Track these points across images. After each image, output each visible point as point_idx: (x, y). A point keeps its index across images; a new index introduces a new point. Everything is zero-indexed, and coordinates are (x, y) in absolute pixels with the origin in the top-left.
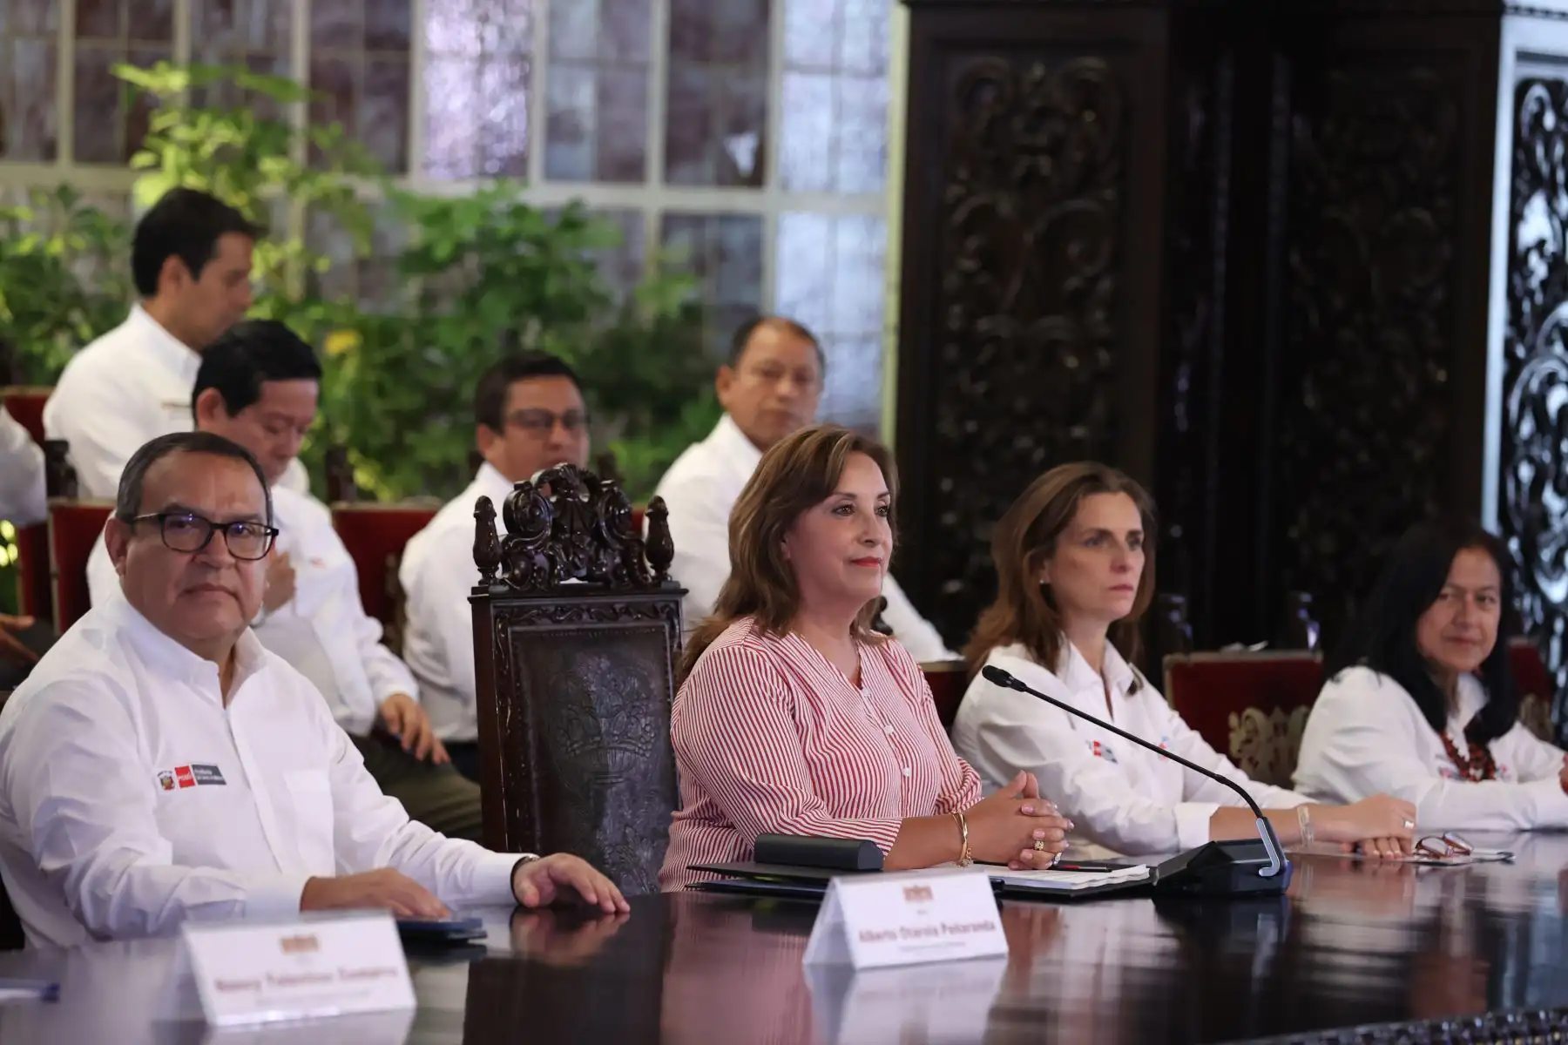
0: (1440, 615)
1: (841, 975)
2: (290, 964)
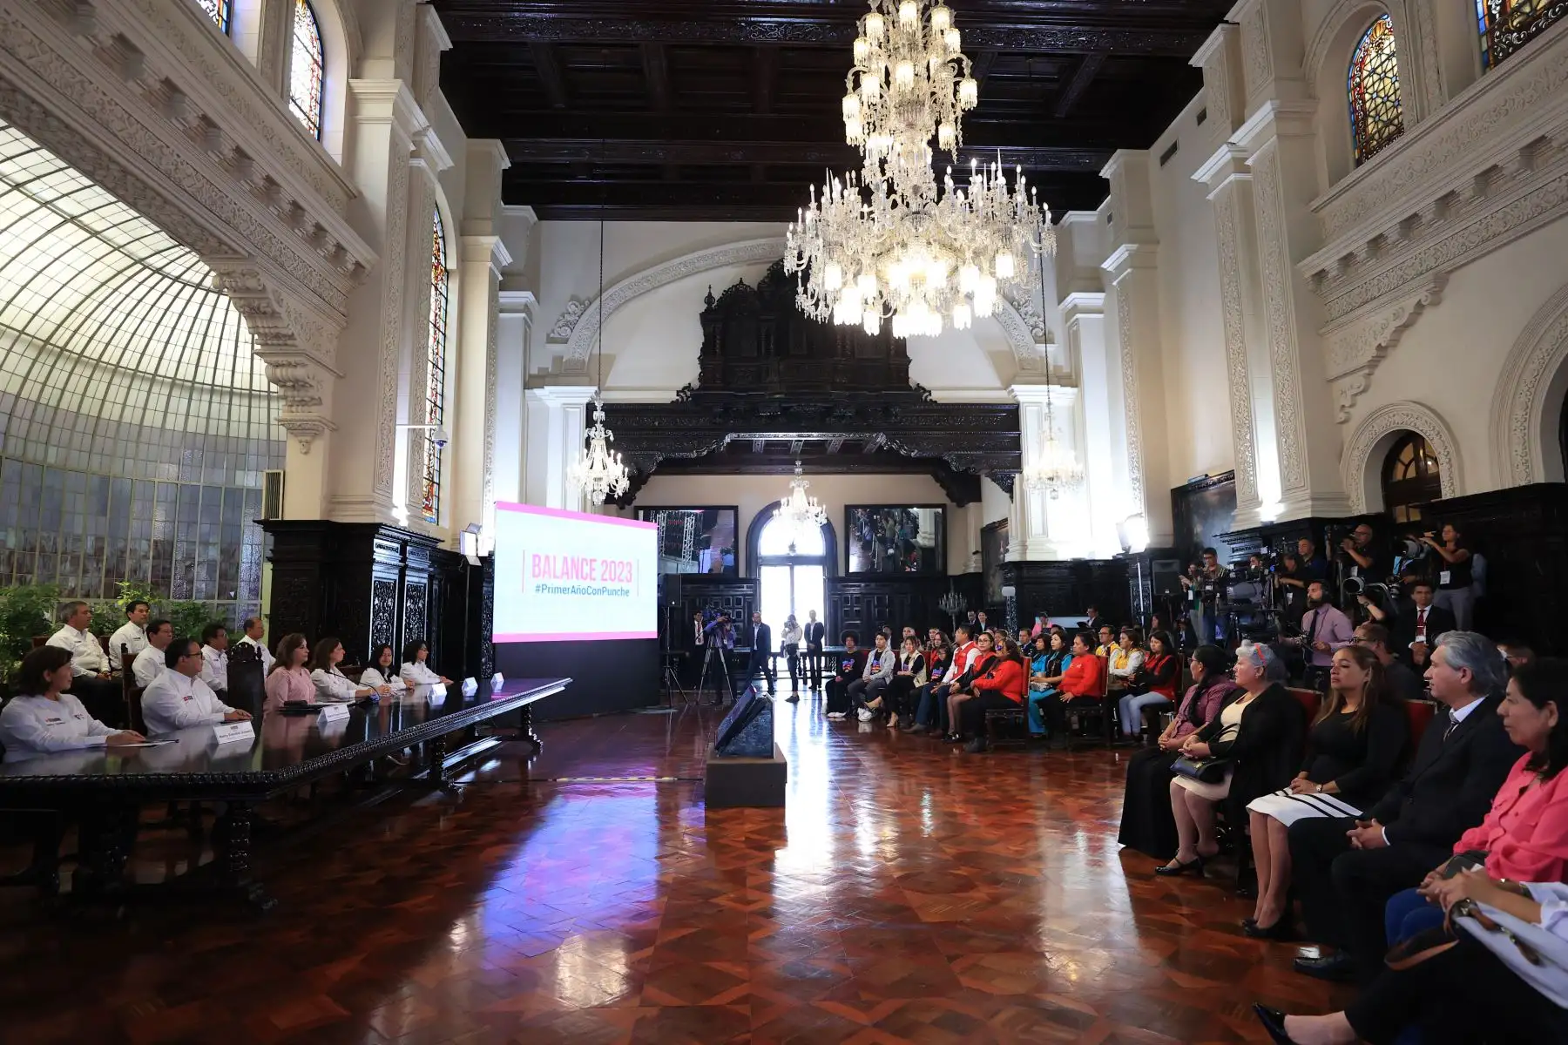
0: (382, 658)
1: (324, 723)
2: (232, 732)
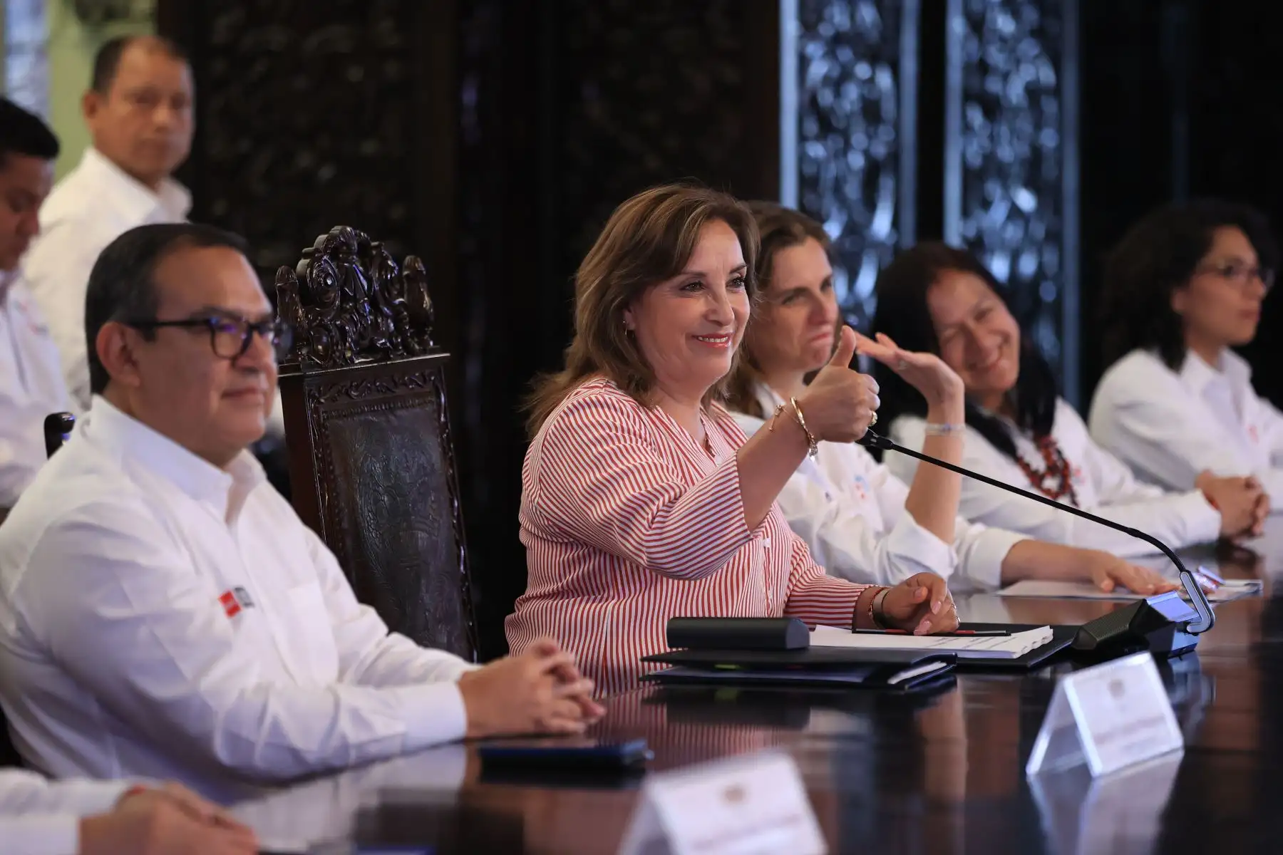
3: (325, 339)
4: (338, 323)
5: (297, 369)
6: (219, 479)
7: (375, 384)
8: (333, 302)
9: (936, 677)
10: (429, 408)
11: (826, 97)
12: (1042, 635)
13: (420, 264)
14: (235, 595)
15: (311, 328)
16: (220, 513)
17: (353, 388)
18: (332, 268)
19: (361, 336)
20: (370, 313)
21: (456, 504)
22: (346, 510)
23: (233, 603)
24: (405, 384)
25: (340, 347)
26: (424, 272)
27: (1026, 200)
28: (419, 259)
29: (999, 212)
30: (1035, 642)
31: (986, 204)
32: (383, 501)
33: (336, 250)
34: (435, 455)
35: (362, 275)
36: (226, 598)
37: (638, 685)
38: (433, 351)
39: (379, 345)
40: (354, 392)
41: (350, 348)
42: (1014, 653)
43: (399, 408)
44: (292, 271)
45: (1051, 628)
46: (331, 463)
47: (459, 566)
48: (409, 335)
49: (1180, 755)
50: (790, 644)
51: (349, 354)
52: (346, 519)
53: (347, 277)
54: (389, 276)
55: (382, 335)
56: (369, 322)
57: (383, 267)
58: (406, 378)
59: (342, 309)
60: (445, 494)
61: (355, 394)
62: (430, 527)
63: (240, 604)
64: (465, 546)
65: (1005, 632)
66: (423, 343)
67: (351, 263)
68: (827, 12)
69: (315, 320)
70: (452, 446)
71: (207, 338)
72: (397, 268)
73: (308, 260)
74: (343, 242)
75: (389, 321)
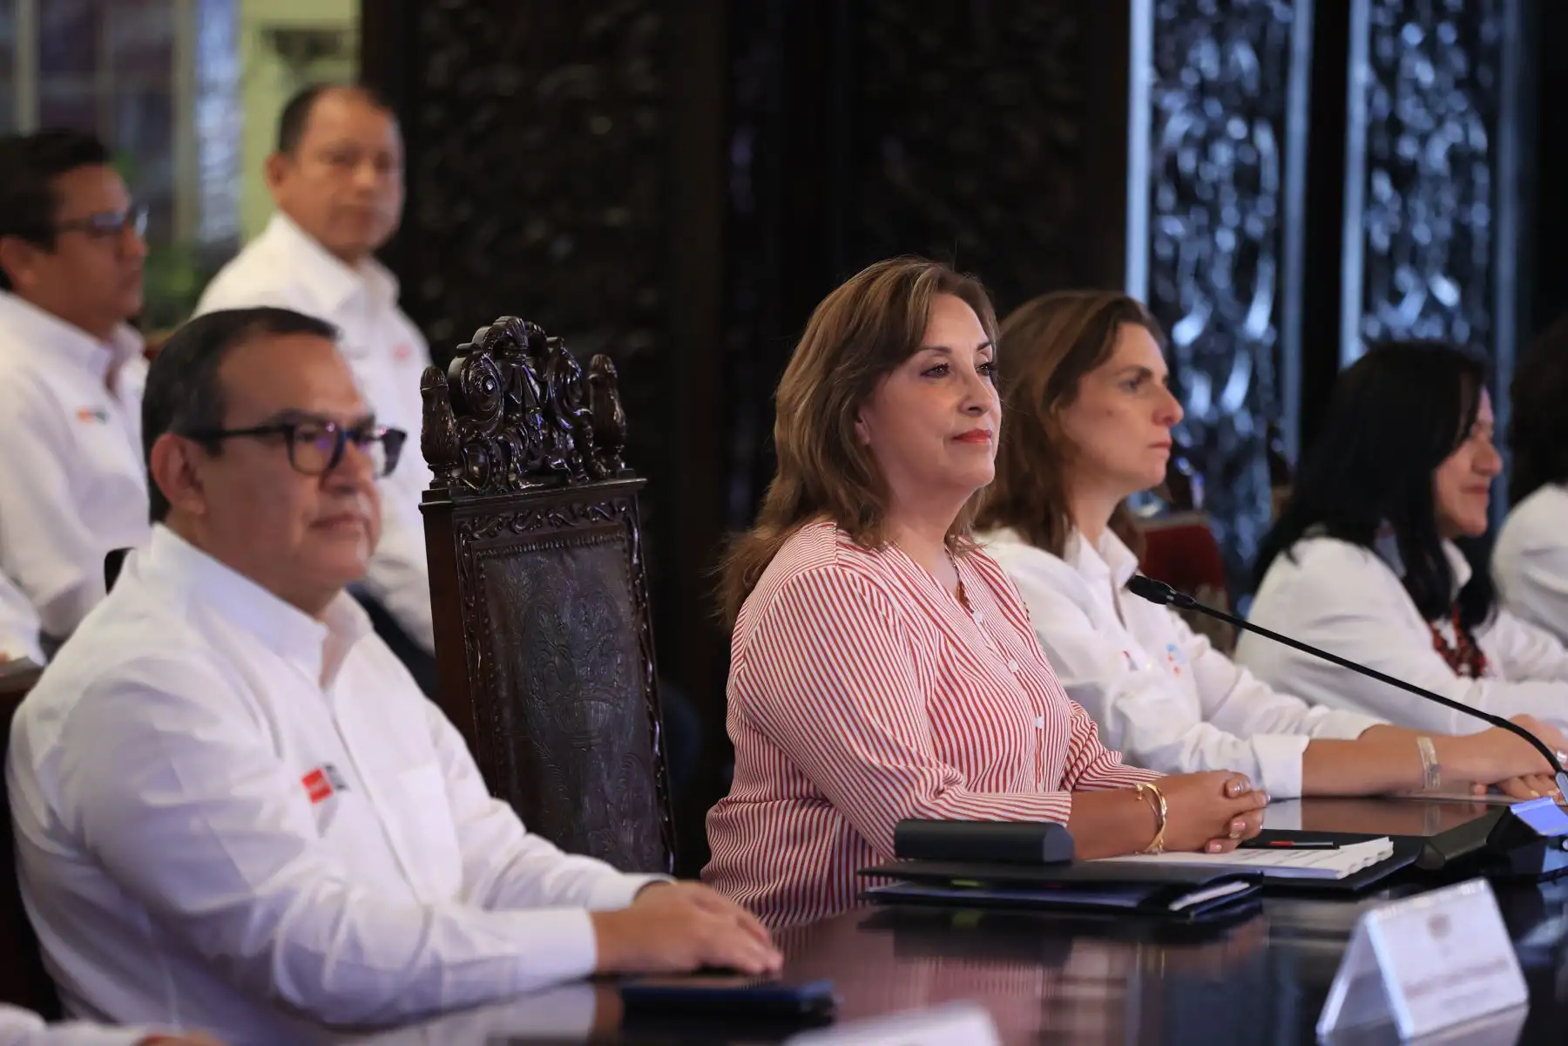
3: (481, 459)
4: (500, 438)
5: (444, 495)
6: (308, 630)
7: (546, 514)
8: (496, 410)
9: (1234, 901)
10: (618, 547)
11: (1188, 162)
12: (1380, 849)
13: (611, 366)
14: (325, 773)
15: (463, 444)
16: (311, 669)
17: (519, 521)
18: (495, 371)
19: (530, 455)
20: (543, 426)
21: (651, 667)
22: (504, 675)
23: (320, 784)
24: (586, 515)
25: (501, 469)
26: (616, 376)
27: (1447, 292)
28: (609, 359)
29: (1411, 307)
30: (1366, 859)
31: (1396, 297)
32: (553, 662)
33: (500, 347)
34: (624, 607)
35: (536, 380)
36: (312, 778)
37: (856, 903)
38: (624, 475)
39: (553, 467)
40: (519, 525)
41: (516, 471)
42: (1338, 872)
43: (577, 547)
44: (442, 372)
45: (1390, 840)
46: (486, 615)
47: (653, 746)
48: (592, 453)
49: (1522, 1014)
50: (1050, 855)
51: (513, 478)
52: (504, 685)
53: (514, 381)
54: (569, 380)
55: (559, 454)
56: (541, 438)
57: (562, 367)
58: (588, 509)
59: (506, 421)
60: (634, 657)
61: (521, 528)
62: (615, 697)
63: (332, 787)
64: (661, 722)
65: (1331, 844)
66: (612, 466)
67: (520, 362)
68: (1192, 55)
69: (470, 433)
70: (647, 595)
71: (283, 450)
72: (580, 370)
73: (464, 359)
74: (509, 336)
75: (568, 436)
